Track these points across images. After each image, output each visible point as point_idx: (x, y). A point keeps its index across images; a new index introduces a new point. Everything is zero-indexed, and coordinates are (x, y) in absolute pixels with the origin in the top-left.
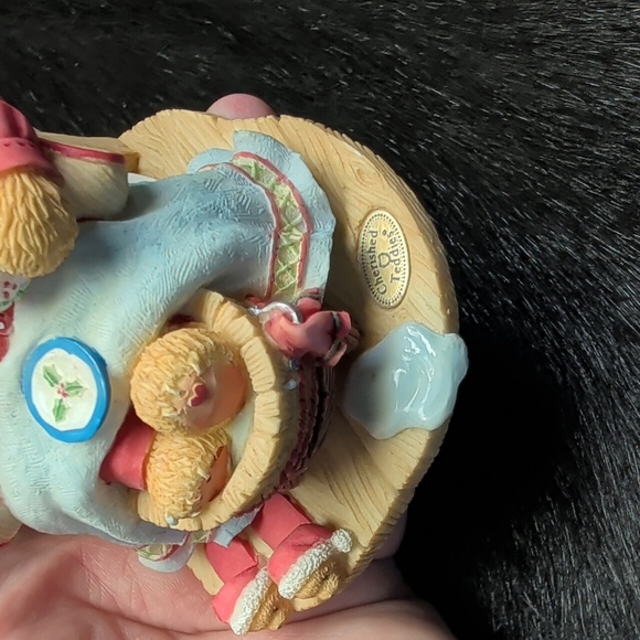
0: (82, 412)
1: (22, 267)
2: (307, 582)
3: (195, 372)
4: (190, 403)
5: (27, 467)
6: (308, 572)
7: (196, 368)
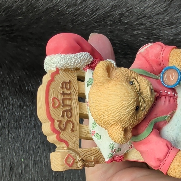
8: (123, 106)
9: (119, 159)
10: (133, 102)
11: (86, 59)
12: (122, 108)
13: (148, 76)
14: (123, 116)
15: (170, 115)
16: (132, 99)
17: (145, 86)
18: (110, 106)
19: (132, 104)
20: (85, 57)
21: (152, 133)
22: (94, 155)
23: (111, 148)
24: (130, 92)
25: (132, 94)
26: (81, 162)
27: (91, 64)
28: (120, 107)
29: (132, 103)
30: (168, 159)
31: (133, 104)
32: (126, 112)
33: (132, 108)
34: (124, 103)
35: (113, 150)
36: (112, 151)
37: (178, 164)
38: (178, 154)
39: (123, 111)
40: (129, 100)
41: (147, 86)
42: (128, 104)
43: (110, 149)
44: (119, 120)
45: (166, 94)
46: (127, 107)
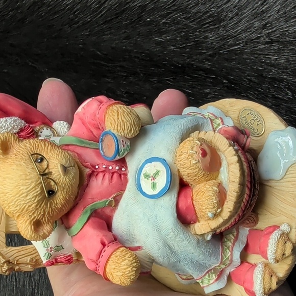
0: (162, 181)
1: (126, 129)
2: (278, 244)
3: (198, 144)
4: (201, 156)
5: (148, 219)
6: (276, 239)
7: (198, 142)
8: (21, 193)
9: (65, 260)
10: (35, 187)
11: (6, 127)
12: (20, 196)
13: (83, 145)
14: (25, 205)
15: (114, 198)
16: (32, 182)
17: (55, 163)
18: (7, 193)
19: (34, 189)
20: (4, 124)
21: (88, 224)
22: (30, 255)
23: (46, 246)
24: (28, 174)
25: (32, 176)
26: (5, 265)
27: (18, 133)
28: (17, 194)
29: (32, 188)
30: (102, 260)
31: (36, 189)
32: (27, 200)
33: (35, 195)
34: (22, 188)
35: (49, 249)
36: (47, 250)
37: (114, 266)
38: (115, 252)
39: (23, 199)
40: (28, 184)
41: (58, 163)
42: (26, 189)
43: (44, 247)
44: (22, 211)
45: (104, 169)
46: (25, 194)
